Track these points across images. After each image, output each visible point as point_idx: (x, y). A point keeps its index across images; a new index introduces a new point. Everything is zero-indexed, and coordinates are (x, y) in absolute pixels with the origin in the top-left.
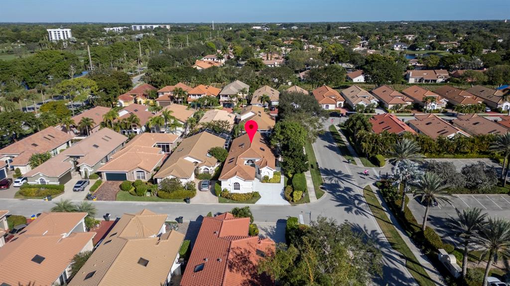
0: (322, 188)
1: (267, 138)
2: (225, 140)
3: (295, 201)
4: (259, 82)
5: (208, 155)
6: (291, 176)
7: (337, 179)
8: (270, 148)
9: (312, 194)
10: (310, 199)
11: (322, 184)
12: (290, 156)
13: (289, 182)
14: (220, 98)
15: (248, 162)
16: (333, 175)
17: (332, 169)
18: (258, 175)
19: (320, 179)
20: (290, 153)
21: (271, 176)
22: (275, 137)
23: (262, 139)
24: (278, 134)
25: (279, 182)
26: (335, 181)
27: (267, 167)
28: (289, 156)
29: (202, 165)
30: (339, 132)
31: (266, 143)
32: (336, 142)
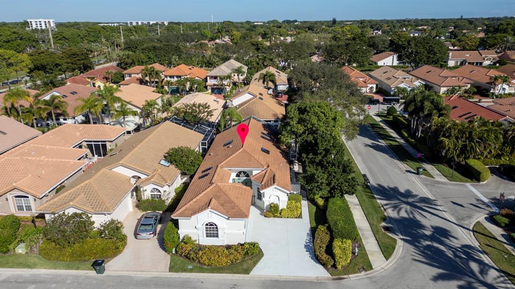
0: (387, 229)
1: (273, 132)
2: (202, 136)
3: (339, 267)
4: (260, 63)
5: (163, 162)
6: (321, 202)
7: (408, 207)
8: (278, 148)
9: (371, 245)
10: (370, 258)
11: (384, 219)
12: (320, 164)
13: (320, 217)
14: (206, 81)
15: (238, 176)
16: (399, 199)
17: (392, 186)
18: (258, 202)
19: (377, 208)
20: (320, 157)
21: (283, 203)
22: (289, 128)
23: (266, 132)
24: (294, 122)
25: (300, 217)
26: (406, 211)
27: (275, 186)
28: (318, 164)
29: (147, 181)
30: (382, 124)
31: (272, 140)
32: (383, 139)
